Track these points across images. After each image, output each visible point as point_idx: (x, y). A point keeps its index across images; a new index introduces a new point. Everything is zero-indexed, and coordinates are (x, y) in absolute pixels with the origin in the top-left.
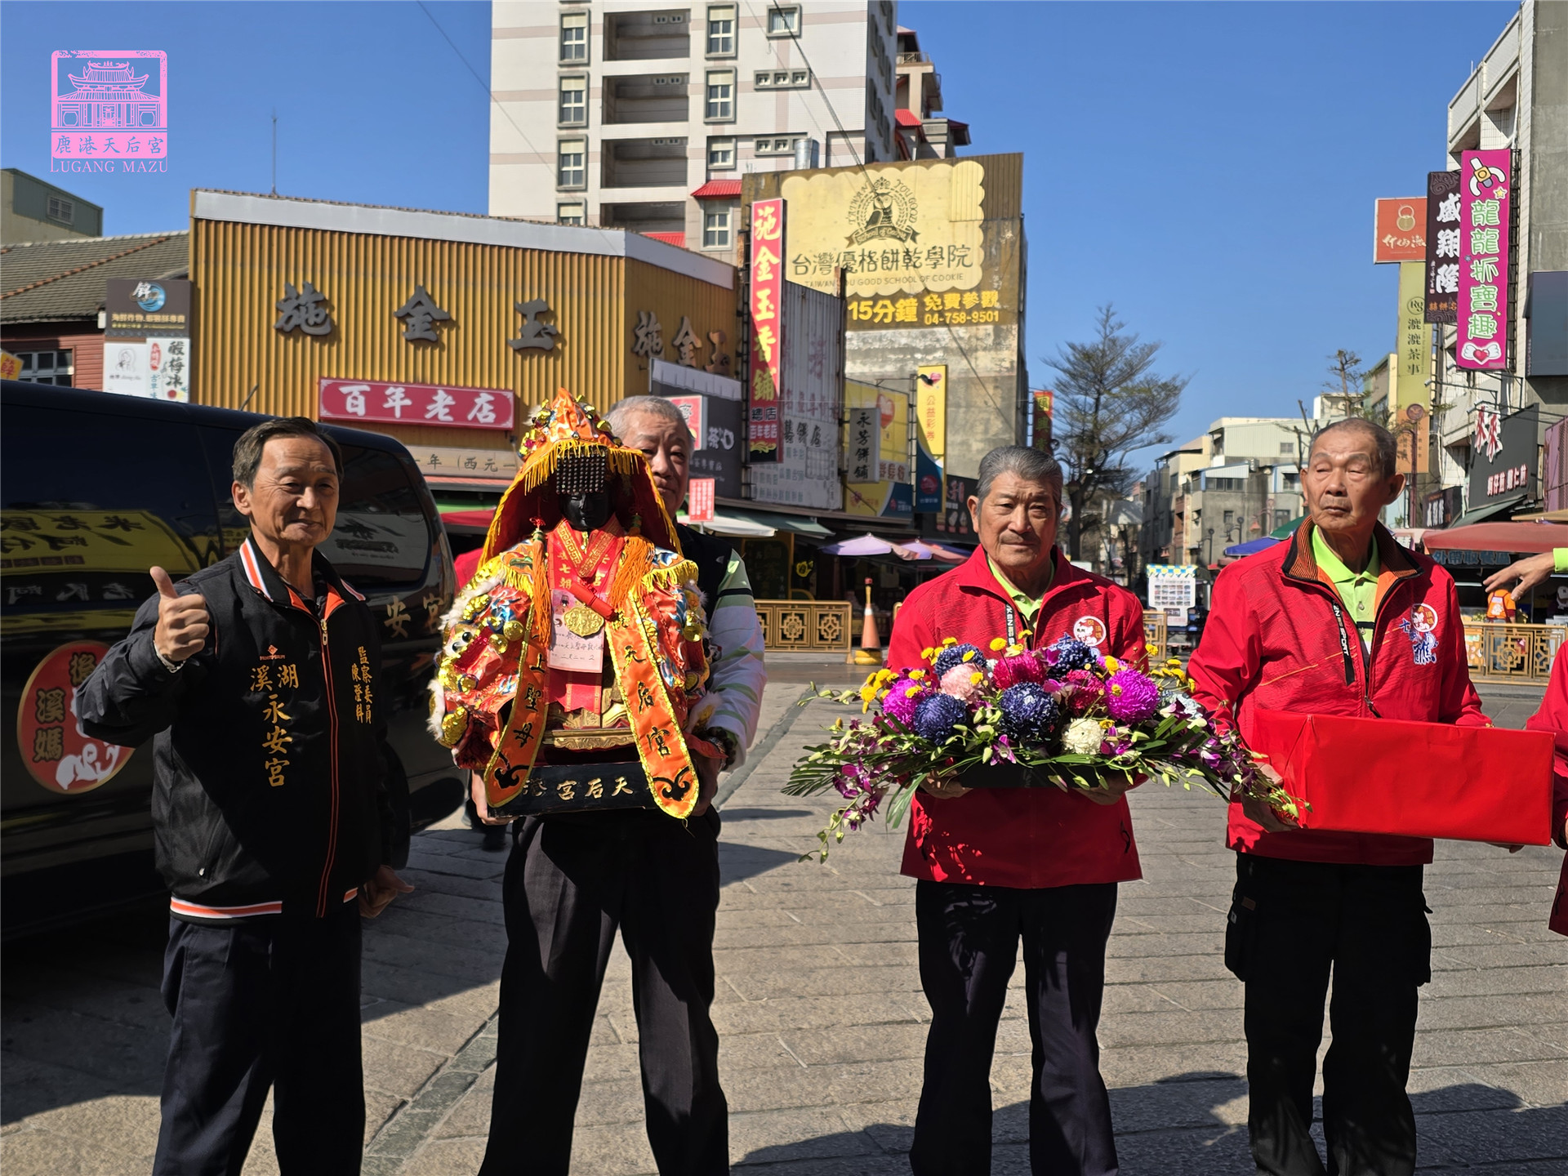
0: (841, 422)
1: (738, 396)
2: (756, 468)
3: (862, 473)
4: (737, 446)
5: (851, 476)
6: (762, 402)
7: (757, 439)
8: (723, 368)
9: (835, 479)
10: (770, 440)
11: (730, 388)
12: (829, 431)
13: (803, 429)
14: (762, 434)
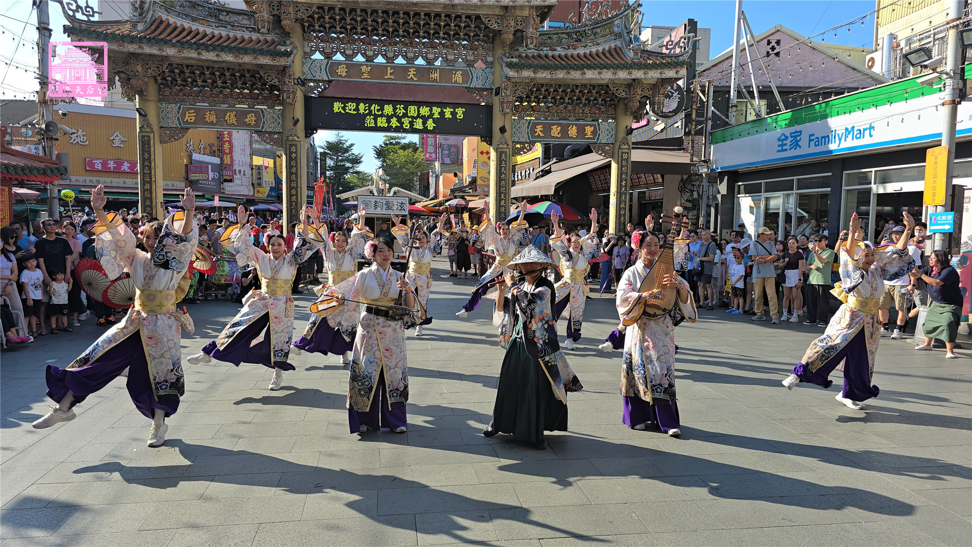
0: (252, 169)
1: (219, 163)
2: (226, 184)
3: (259, 185)
4: (220, 177)
5: (256, 185)
6: (226, 164)
7: (226, 175)
8: (213, 154)
9: (251, 186)
10: (230, 176)
11: (216, 160)
12: (248, 172)
13: (240, 171)
14: (227, 174)
